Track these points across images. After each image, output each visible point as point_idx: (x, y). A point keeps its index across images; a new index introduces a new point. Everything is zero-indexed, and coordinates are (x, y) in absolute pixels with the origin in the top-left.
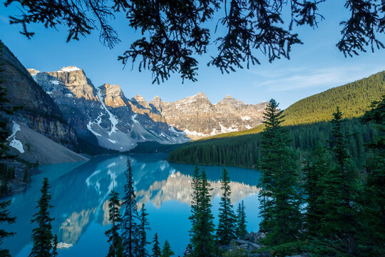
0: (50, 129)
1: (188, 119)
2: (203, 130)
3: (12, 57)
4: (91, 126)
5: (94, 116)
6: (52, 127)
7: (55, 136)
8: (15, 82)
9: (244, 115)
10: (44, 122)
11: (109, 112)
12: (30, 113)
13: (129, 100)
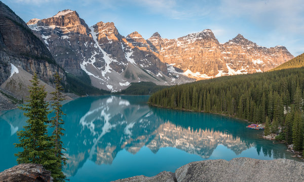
0: (40, 69)
1: (191, 58)
2: (206, 72)
3: (10, 13)
4: (85, 66)
5: (88, 55)
6: (42, 68)
7: (45, 76)
8: (13, 32)
9: (255, 58)
10: (35, 64)
11: (102, 51)
12: (24, 56)
13: (124, 37)
